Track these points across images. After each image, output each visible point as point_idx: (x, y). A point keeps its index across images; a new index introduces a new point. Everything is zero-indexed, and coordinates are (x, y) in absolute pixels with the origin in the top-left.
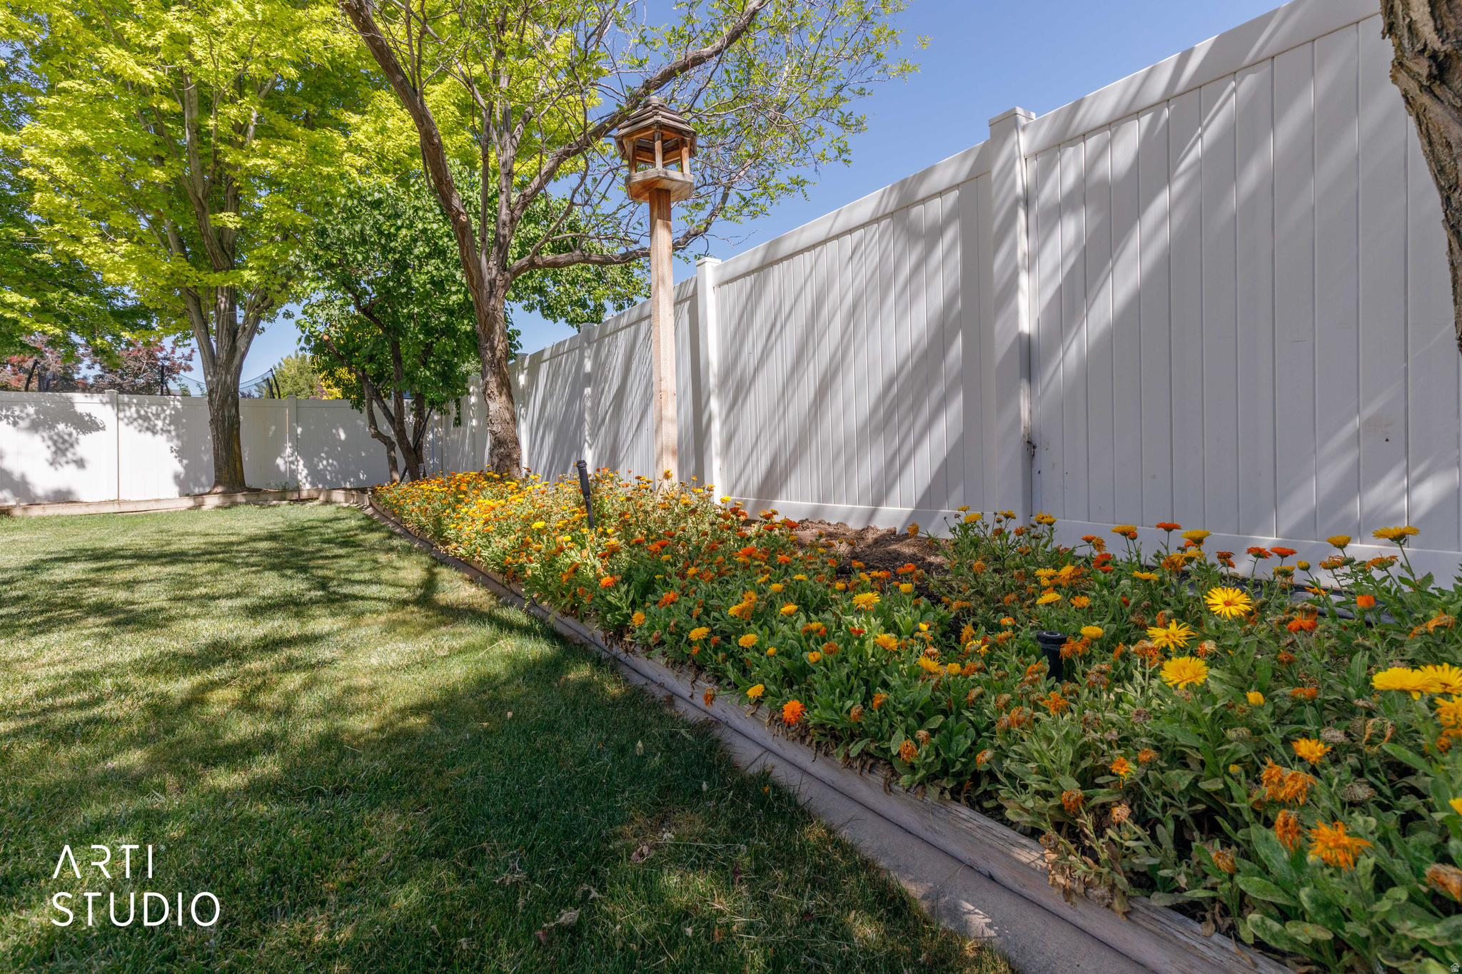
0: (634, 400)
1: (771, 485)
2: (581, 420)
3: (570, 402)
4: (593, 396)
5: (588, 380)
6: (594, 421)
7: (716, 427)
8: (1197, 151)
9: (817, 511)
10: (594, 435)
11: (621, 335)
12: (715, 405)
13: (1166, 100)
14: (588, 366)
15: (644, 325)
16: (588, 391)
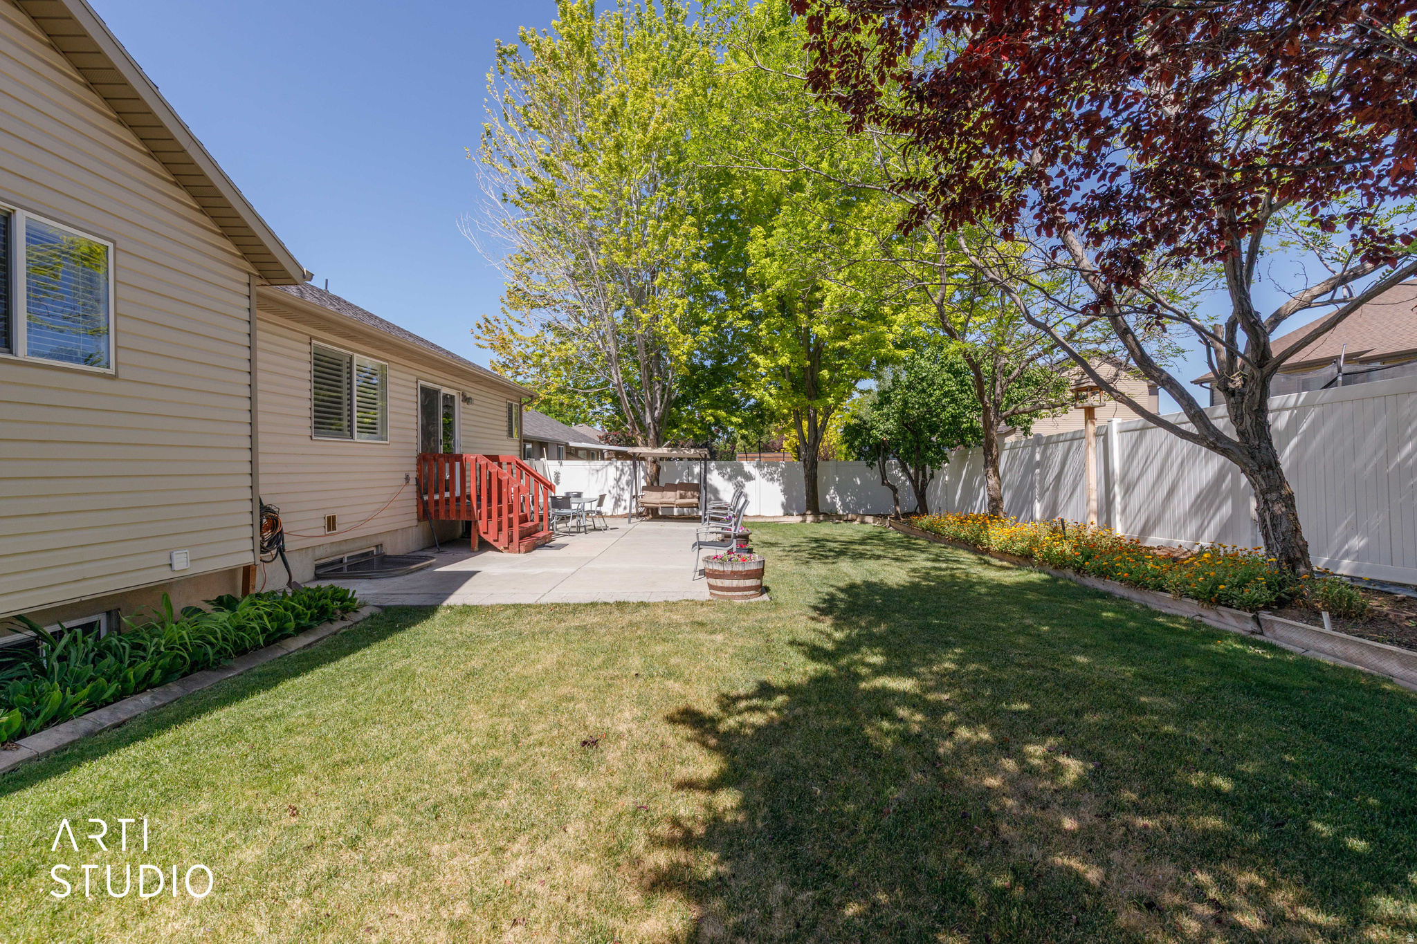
0: (1068, 480)
1: (1146, 530)
2: (1032, 487)
3: (1024, 477)
4: (1040, 474)
5: (1038, 464)
6: (1042, 487)
7: (1118, 499)
8: (1305, 427)
9: (1169, 543)
10: (1042, 496)
11: (1061, 445)
12: (1117, 489)
13: (1295, 407)
14: (1038, 457)
15: (1076, 443)
16: (1037, 471)
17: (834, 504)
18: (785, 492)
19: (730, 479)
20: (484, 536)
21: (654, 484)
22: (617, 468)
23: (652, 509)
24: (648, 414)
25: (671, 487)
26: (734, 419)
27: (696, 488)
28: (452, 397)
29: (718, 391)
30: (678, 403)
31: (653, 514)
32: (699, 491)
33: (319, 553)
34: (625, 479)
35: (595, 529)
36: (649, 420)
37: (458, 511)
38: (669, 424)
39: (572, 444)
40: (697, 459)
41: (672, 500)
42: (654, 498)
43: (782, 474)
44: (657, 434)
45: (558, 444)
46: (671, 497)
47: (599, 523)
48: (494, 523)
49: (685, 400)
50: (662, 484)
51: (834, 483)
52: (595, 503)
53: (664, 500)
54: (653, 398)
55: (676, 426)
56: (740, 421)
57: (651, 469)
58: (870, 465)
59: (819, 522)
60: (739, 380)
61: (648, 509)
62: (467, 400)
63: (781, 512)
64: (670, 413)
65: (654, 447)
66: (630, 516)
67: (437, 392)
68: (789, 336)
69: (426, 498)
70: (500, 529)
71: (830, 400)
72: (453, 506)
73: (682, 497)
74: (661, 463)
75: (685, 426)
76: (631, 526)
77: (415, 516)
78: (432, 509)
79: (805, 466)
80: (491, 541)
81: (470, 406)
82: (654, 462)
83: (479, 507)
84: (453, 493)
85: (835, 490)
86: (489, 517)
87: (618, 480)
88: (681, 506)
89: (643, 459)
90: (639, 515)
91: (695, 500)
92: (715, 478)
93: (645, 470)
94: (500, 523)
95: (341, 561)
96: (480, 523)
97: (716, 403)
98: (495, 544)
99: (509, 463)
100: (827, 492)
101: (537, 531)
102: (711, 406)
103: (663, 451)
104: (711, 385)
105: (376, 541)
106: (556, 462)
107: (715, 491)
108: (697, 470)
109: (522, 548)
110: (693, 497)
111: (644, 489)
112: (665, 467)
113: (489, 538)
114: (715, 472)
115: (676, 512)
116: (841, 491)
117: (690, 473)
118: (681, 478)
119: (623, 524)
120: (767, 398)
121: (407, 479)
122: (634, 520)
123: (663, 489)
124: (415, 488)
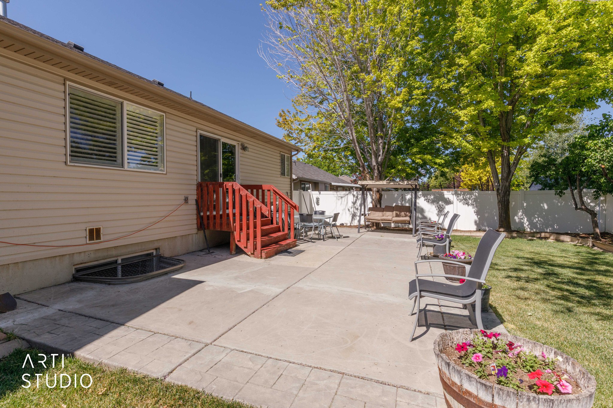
17: (522, 224)
18: (477, 213)
19: (433, 202)
20: (237, 243)
21: (378, 206)
22: (354, 196)
23: (376, 223)
24: (373, 160)
25: (389, 209)
26: (438, 161)
27: (408, 210)
28: (234, 146)
29: (425, 142)
30: (395, 153)
31: (377, 227)
32: (411, 212)
33: (78, 259)
34: (359, 202)
35: (333, 237)
36: (374, 163)
37: (221, 224)
38: (388, 167)
39: (333, 184)
40: (409, 189)
41: (390, 218)
42: (377, 216)
43: (475, 200)
44: (380, 173)
45: (325, 183)
46: (389, 216)
47: (335, 232)
48: (244, 234)
49: (399, 151)
50: (383, 206)
51: (522, 207)
52: (332, 219)
53: (384, 218)
54: (378, 150)
55: (394, 168)
56: (443, 161)
57: (376, 196)
58: (561, 194)
59: (513, 238)
60: (441, 133)
61: (373, 223)
62: (244, 148)
63: (474, 228)
64: (390, 159)
65: (377, 181)
66: (359, 227)
67: (216, 141)
68: (489, 89)
69: (202, 214)
70: (248, 239)
71: (527, 140)
72: (218, 221)
73: (397, 216)
74: (383, 193)
75: (400, 167)
76: (359, 235)
77: (195, 226)
78: (205, 222)
79: (498, 194)
80: (242, 247)
81: (246, 152)
82: (378, 191)
83: (234, 221)
84: (218, 212)
85: (523, 212)
86: (241, 229)
87: (354, 203)
88: (396, 222)
89: (370, 190)
90: (367, 226)
91: (407, 218)
92: (422, 202)
93: (372, 196)
94: (248, 235)
95: (116, 261)
96: (235, 233)
97: (423, 151)
98: (244, 249)
99: (269, 190)
100: (516, 214)
101: (285, 239)
102: (419, 153)
103: (383, 183)
104: (418, 140)
105: (156, 245)
106: (317, 192)
107: (422, 211)
108: (408, 197)
109: (264, 255)
110: (406, 216)
111: (370, 209)
112: (385, 195)
113: (242, 245)
114: (422, 199)
115: (393, 225)
116: (528, 213)
117: (403, 198)
118: (397, 202)
119: (353, 234)
120: (464, 143)
121: (186, 200)
122: (362, 230)
123: (383, 210)
124: (195, 207)
